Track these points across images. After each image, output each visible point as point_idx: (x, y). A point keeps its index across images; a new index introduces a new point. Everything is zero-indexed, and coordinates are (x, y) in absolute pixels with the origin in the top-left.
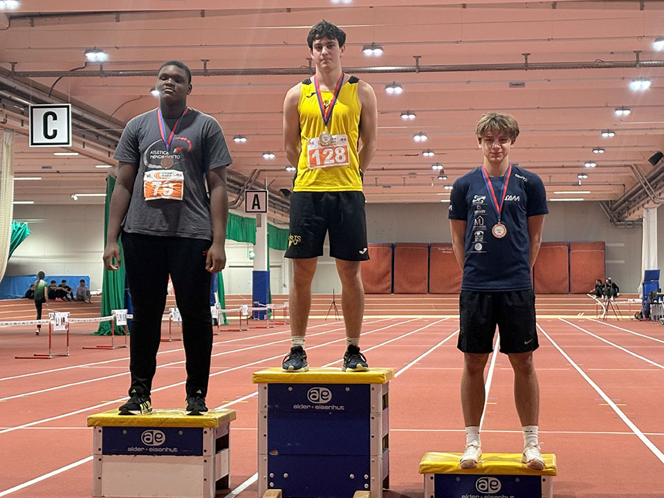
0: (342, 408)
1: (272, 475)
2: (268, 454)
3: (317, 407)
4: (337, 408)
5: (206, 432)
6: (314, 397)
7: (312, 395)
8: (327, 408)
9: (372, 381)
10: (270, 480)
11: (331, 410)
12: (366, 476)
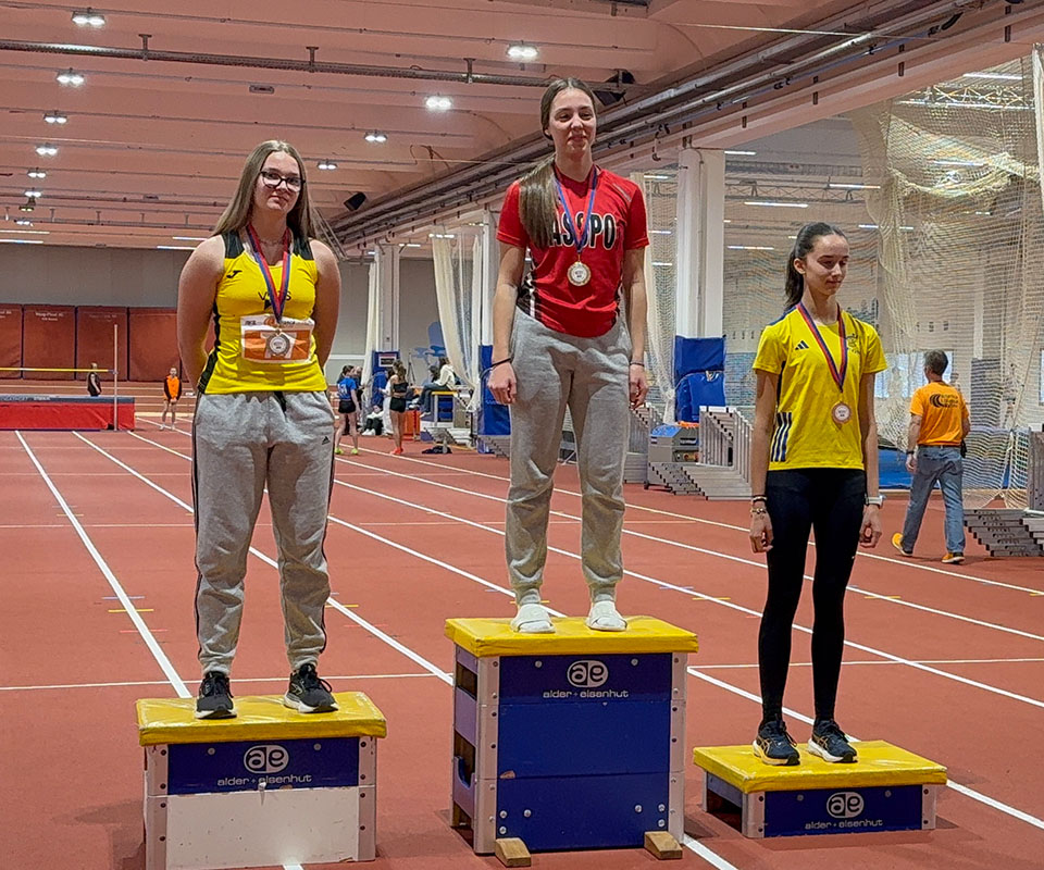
0: (624, 694)
1: (503, 814)
2: (498, 778)
3: (583, 695)
4: (616, 695)
5: (364, 744)
6: (579, 677)
7: (574, 674)
8: (600, 695)
9: (674, 649)
10: (500, 822)
11: (605, 699)
12: (662, 807)
